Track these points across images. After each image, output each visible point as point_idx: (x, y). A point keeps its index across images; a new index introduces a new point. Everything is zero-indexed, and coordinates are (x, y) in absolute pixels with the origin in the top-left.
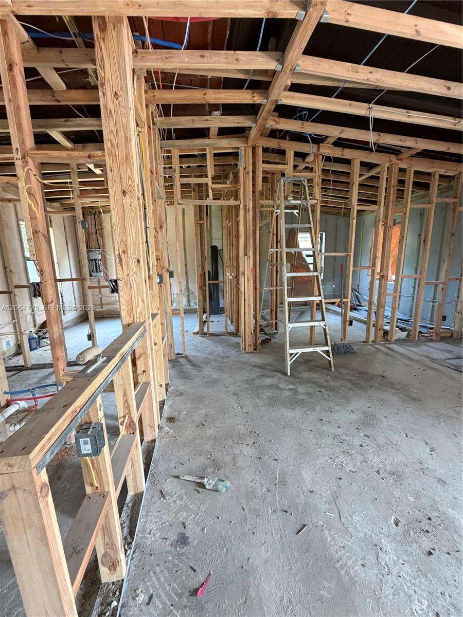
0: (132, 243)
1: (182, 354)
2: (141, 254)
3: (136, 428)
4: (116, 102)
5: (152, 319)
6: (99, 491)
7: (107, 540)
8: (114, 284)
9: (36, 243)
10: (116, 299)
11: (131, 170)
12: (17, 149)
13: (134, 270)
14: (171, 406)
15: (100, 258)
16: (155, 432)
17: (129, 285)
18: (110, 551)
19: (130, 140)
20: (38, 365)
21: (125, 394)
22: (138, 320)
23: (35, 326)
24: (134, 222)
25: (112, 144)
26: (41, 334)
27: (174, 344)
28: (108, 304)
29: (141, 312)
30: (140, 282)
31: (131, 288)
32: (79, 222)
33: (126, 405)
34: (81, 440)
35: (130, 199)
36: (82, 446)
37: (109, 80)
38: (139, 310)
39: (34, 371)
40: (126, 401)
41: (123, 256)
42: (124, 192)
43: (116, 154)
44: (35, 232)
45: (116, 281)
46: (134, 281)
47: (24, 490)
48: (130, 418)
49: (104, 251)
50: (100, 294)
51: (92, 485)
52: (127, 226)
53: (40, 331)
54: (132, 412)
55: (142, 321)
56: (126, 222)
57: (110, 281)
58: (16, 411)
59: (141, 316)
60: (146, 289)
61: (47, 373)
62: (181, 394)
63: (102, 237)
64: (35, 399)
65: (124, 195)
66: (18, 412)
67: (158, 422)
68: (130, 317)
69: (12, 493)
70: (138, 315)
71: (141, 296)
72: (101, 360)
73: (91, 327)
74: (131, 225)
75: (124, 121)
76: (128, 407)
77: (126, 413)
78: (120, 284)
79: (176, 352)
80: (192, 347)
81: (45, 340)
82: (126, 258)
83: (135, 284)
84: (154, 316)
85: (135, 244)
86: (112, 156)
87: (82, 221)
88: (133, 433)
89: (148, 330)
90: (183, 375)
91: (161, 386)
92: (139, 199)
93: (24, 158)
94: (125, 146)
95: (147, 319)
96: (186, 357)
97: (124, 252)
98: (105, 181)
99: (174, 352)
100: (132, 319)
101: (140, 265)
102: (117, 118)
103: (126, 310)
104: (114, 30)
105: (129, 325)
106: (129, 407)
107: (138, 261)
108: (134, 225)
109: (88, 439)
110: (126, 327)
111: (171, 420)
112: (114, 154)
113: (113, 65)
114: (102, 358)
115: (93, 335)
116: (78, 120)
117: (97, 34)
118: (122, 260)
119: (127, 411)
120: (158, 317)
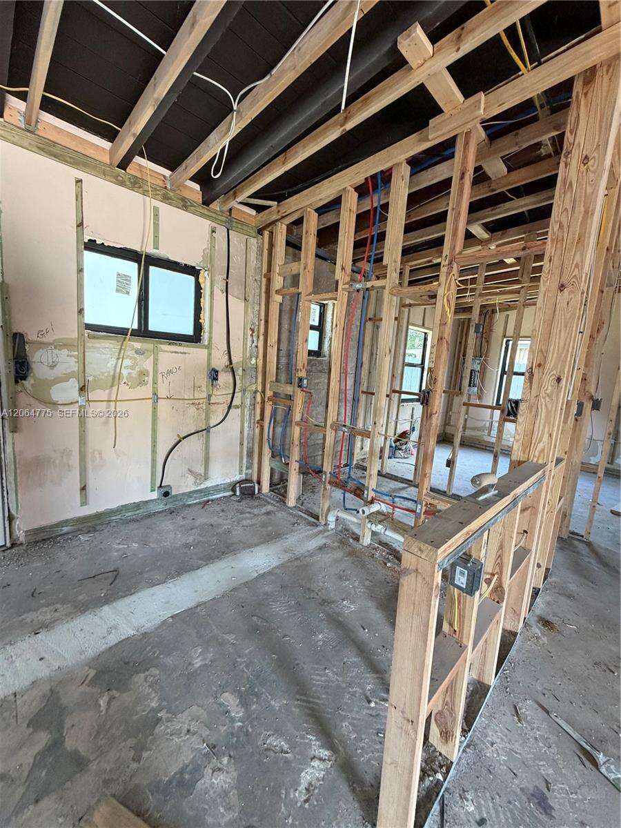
0: (555, 355)
1: (583, 536)
2: (566, 370)
3: (504, 598)
4: (583, 168)
5: (556, 464)
6: (456, 636)
7: (448, 699)
8: (513, 405)
9: (438, 350)
10: (485, 425)
11: (582, 254)
12: (447, 256)
13: (548, 392)
14: (548, 603)
15: (479, 369)
16: (519, 622)
17: (534, 410)
18: (447, 713)
19: (593, 214)
20: (392, 475)
21: (501, 547)
22: (535, 459)
23: (395, 435)
24: (566, 327)
25: (561, 226)
26: (398, 444)
27: (570, 515)
28: (474, 429)
29: (543, 450)
30: (554, 409)
31: (536, 416)
32: (472, 326)
33: (499, 561)
34: (458, 569)
35: (569, 295)
36: (458, 576)
37: (579, 144)
38: (540, 446)
39: (387, 480)
40: (499, 556)
41: (535, 371)
42: (562, 287)
43: (563, 238)
44: (441, 339)
45: (517, 403)
46: (543, 407)
47: (424, 578)
48: (500, 579)
49: (485, 360)
50: (467, 414)
51: (451, 625)
52: (555, 331)
53: (399, 440)
54: (504, 574)
55: (540, 462)
56: (555, 324)
57: (509, 401)
58: (377, 511)
59: (542, 455)
60: (560, 422)
61: (397, 487)
62: (570, 597)
63: (487, 341)
64: (394, 507)
65: (561, 291)
66: (378, 513)
67: (525, 615)
68: (524, 452)
69: (413, 575)
70: (537, 453)
71: (549, 428)
72: (493, 492)
73: (454, 453)
74: (560, 331)
75: (589, 190)
76: (500, 564)
77: (496, 571)
78: (522, 407)
79: (571, 529)
80: (605, 533)
81: (400, 452)
82: (541, 374)
83: (544, 411)
84: (559, 461)
85: (559, 357)
86: (557, 242)
87: (476, 324)
88: (498, 602)
89: (547, 478)
90: (578, 569)
91: (539, 566)
92: (583, 293)
93: (450, 263)
94: (581, 223)
95: (550, 461)
96: (589, 544)
97: (539, 365)
98: (520, 271)
99: (567, 527)
100: (527, 456)
101: (560, 385)
102: (578, 190)
103: (521, 442)
104: (607, 73)
105: (520, 463)
106: (502, 567)
107: (559, 380)
108: (565, 333)
109: (466, 572)
110: (516, 465)
111: (546, 623)
112: (560, 238)
113: (591, 120)
114: (495, 490)
115: (453, 462)
116: (507, 205)
117: (577, 93)
118: (533, 375)
119: (497, 570)
120: (563, 464)
